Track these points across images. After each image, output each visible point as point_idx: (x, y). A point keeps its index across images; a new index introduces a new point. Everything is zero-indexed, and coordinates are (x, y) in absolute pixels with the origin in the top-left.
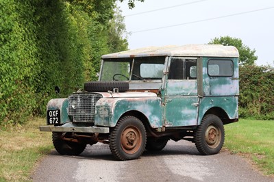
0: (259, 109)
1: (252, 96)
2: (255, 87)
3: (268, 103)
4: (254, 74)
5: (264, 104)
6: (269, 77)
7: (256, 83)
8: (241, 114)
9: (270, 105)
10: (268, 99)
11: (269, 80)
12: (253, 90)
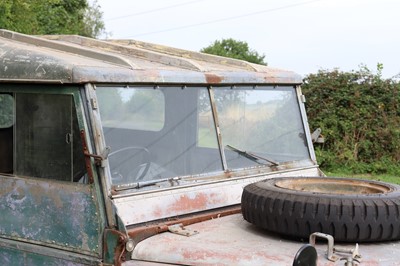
0: (356, 153)
1: (340, 127)
2: (345, 111)
3: (372, 140)
4: (340, 87)
5: (365, 143)
6: (368, 92)
7: (347, 104)
8: (323, 162)
9: (377, 146)
10: (371, 133)
11: (369, 97)
12: (342, 116)
